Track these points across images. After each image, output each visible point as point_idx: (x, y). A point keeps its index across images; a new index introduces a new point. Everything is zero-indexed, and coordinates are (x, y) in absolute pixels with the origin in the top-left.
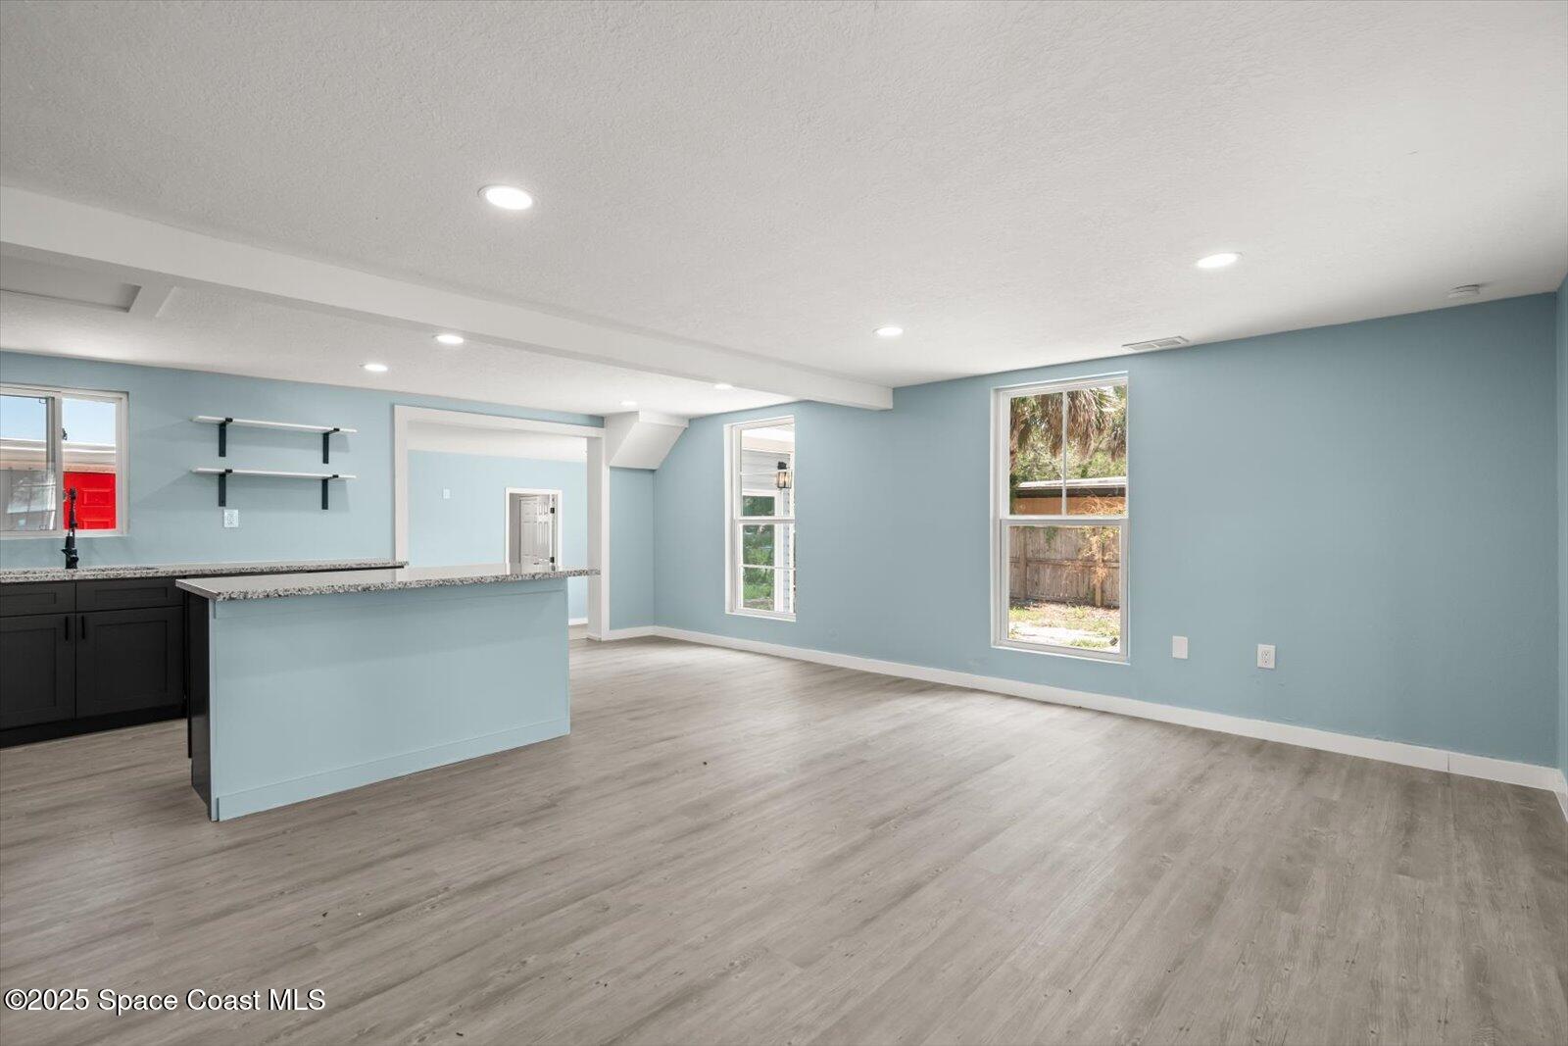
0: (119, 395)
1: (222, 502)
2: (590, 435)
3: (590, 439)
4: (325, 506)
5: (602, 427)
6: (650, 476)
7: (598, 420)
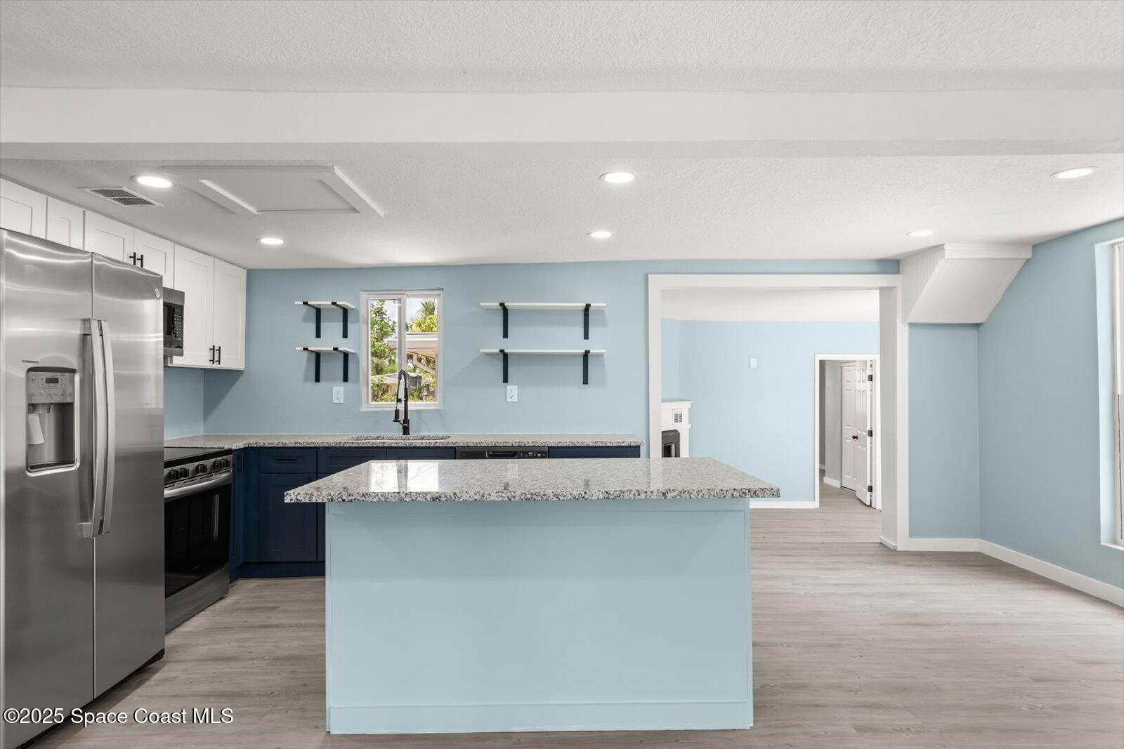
0: (437, 292)
1: (506, 380)
2: (882, 285)
3: (882, 290)
4: (586, 381)
5: (898, 273)
6: (973, 333)
7: (892, 265)
